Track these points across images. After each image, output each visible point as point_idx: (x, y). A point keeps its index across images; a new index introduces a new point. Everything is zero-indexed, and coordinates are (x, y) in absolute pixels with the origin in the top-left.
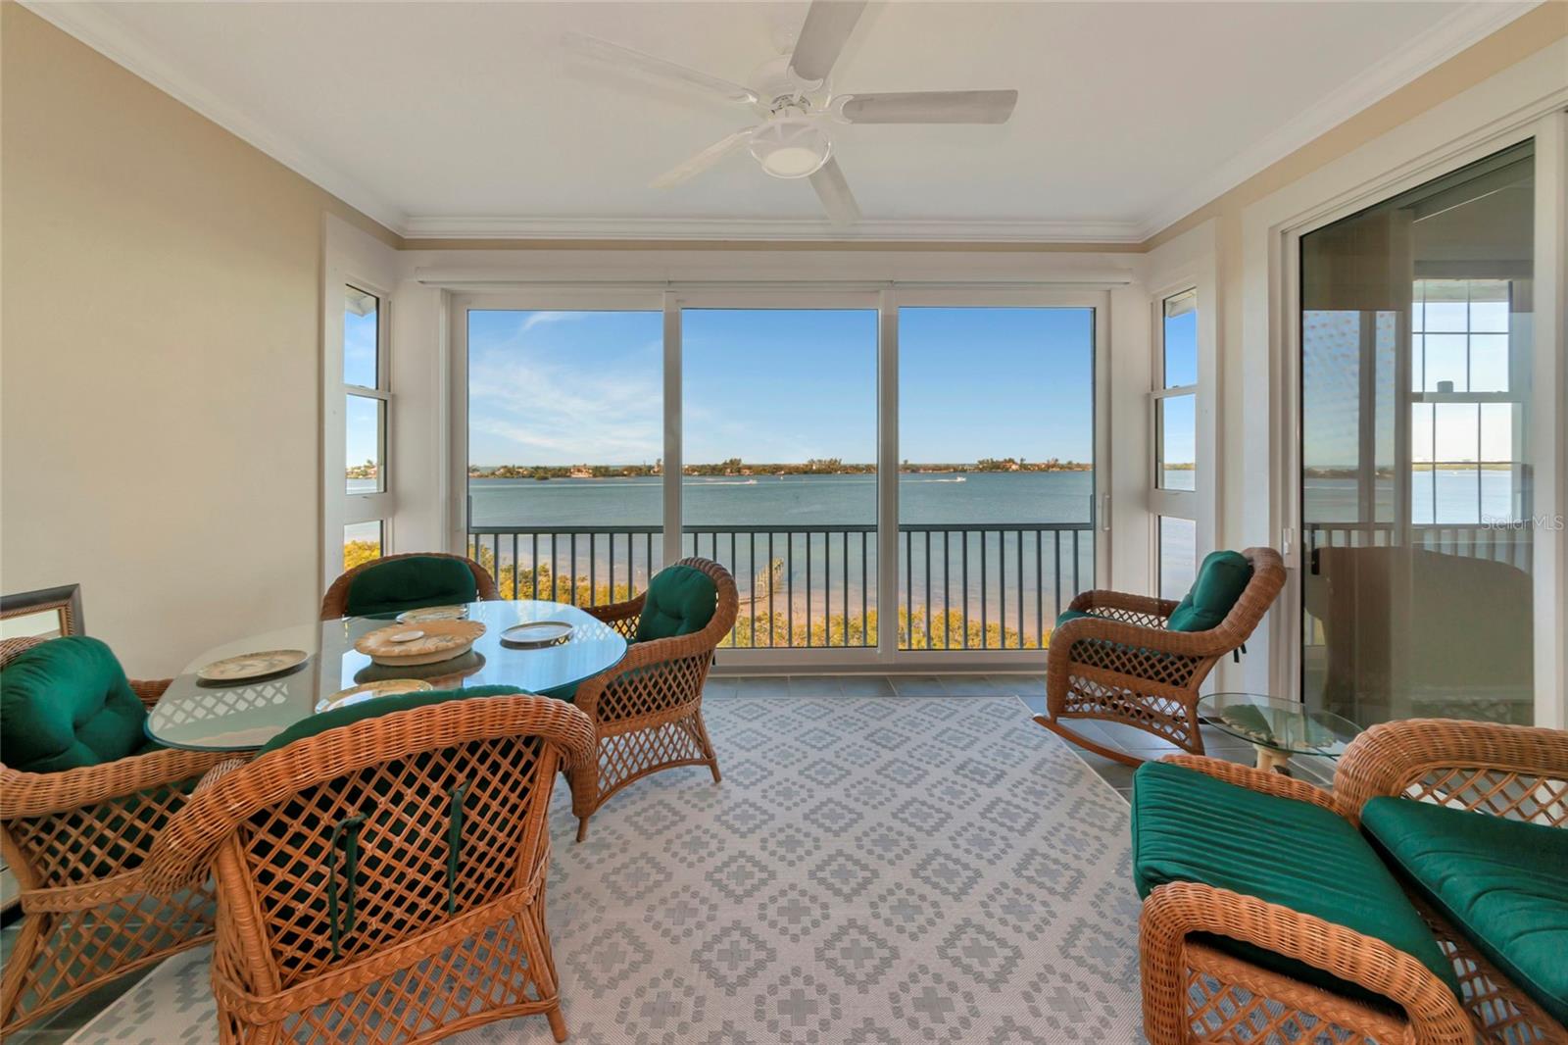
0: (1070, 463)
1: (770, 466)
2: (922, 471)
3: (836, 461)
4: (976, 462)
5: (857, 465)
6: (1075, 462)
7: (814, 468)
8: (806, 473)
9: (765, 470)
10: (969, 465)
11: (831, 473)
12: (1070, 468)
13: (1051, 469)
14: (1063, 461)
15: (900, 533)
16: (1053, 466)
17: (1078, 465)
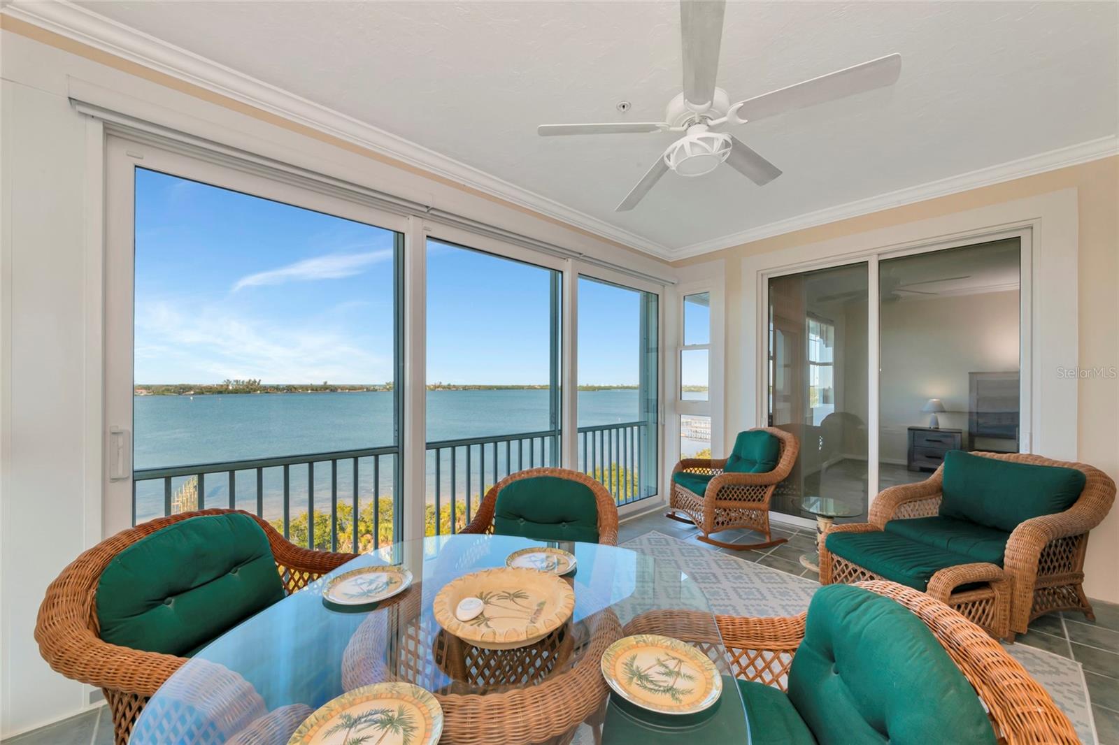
0: (449, 385)
1: (176, 386)
2: (339, 391)
3: (255, 382)
4: (384, 384)
5: (278, 385)
6: (452, 384)
7: (231, 388)
8: (220, 392)
9: (168, 390)
10: (380, 386)
11: (250, 392)
12: (449, 388)
13: (437, 389)
14: (445, 383)
15: (579, 434)
16: (439, 387)
17: (454, 386)
